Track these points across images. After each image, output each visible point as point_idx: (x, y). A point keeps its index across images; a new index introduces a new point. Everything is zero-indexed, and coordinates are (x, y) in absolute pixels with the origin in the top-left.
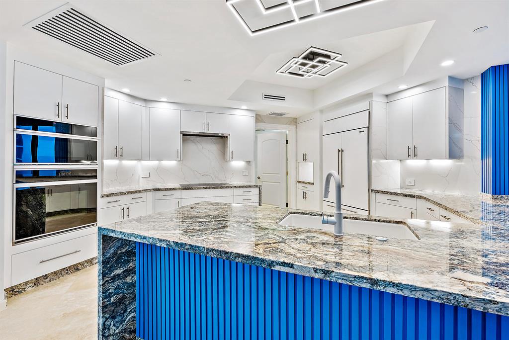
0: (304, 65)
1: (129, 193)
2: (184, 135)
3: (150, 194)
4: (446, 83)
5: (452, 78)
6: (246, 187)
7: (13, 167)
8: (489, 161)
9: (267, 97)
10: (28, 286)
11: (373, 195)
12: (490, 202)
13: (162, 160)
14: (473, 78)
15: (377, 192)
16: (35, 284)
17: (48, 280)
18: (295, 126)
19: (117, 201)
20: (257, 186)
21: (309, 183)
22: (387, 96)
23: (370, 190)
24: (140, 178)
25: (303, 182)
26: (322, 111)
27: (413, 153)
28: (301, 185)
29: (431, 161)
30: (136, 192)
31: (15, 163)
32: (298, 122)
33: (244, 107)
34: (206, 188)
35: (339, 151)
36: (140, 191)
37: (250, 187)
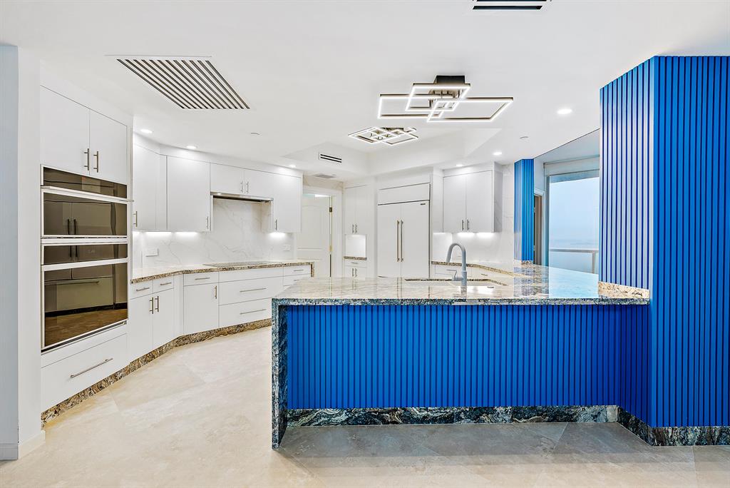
0: (378, 132)
1: (158, 277)
2: (214, 197)
3: (177, 277)
4: (493, 167)
5: (497, 164)
6: (297, 264)
7: (41, 241)
8: (520, 234)
9: (324, 157)
10: (49, 415)
11: (433, 267)
12: (520, 267)
13: (177, 231)
14: (509, 165)
15: (438, 263)
16: (56, 412)
17: (70, 404)
18: (340, 192)
19: (145, 289)
20: (309, 263)
21: (361, 259)
22: (443, 170)
23: (431, 263)
24: (144, 257)
25: (352, 258)
26: (376, 178)
27: (466, 226)
28: (348, 262)
29: (478, 234)
30: (164, 276)
31: (43, 235)
32: (344, 187)
33: (293, 166)
35: (398, 223)
36: (169, 275)
37: (302, 264)
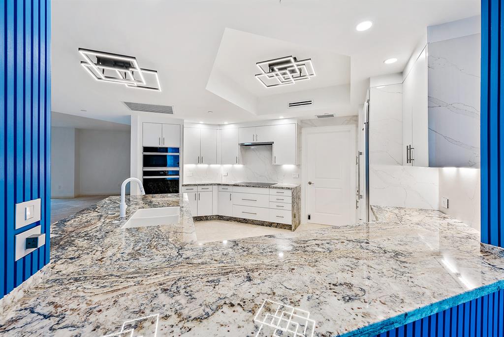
1: (199, 185)
3: (216, 186)
6: (279, 188)
9: (291, 105)
19: (191, 189)
24: (223, 177)
30: (204, 185)
31: (143, 167)
34: (248, 186)
36: (207, 185)
